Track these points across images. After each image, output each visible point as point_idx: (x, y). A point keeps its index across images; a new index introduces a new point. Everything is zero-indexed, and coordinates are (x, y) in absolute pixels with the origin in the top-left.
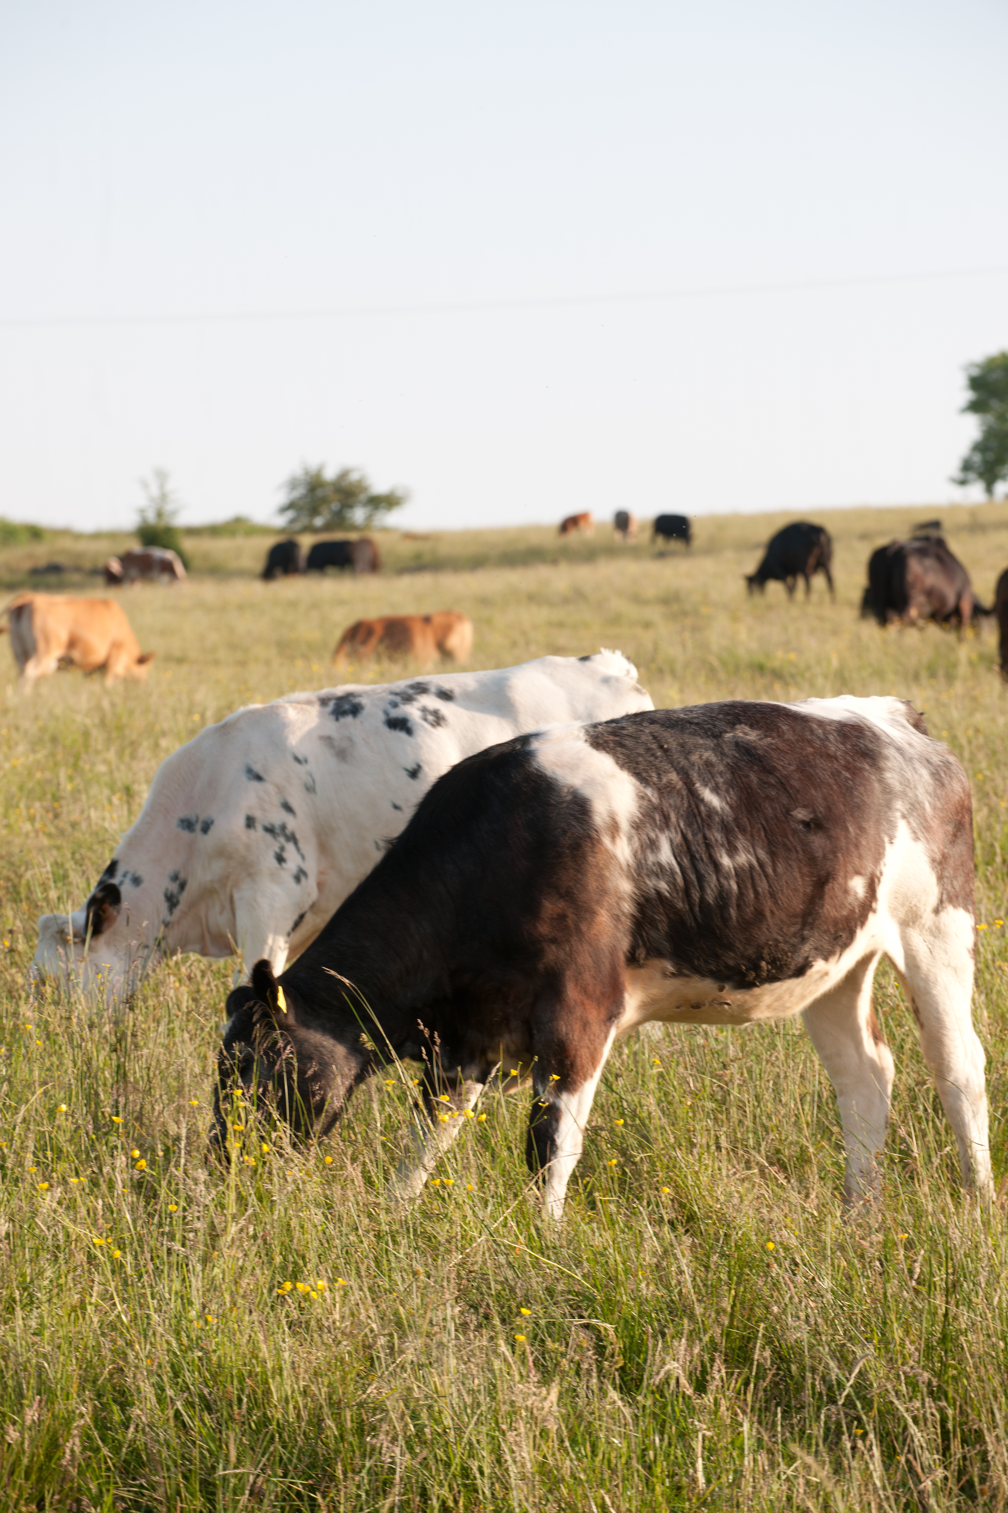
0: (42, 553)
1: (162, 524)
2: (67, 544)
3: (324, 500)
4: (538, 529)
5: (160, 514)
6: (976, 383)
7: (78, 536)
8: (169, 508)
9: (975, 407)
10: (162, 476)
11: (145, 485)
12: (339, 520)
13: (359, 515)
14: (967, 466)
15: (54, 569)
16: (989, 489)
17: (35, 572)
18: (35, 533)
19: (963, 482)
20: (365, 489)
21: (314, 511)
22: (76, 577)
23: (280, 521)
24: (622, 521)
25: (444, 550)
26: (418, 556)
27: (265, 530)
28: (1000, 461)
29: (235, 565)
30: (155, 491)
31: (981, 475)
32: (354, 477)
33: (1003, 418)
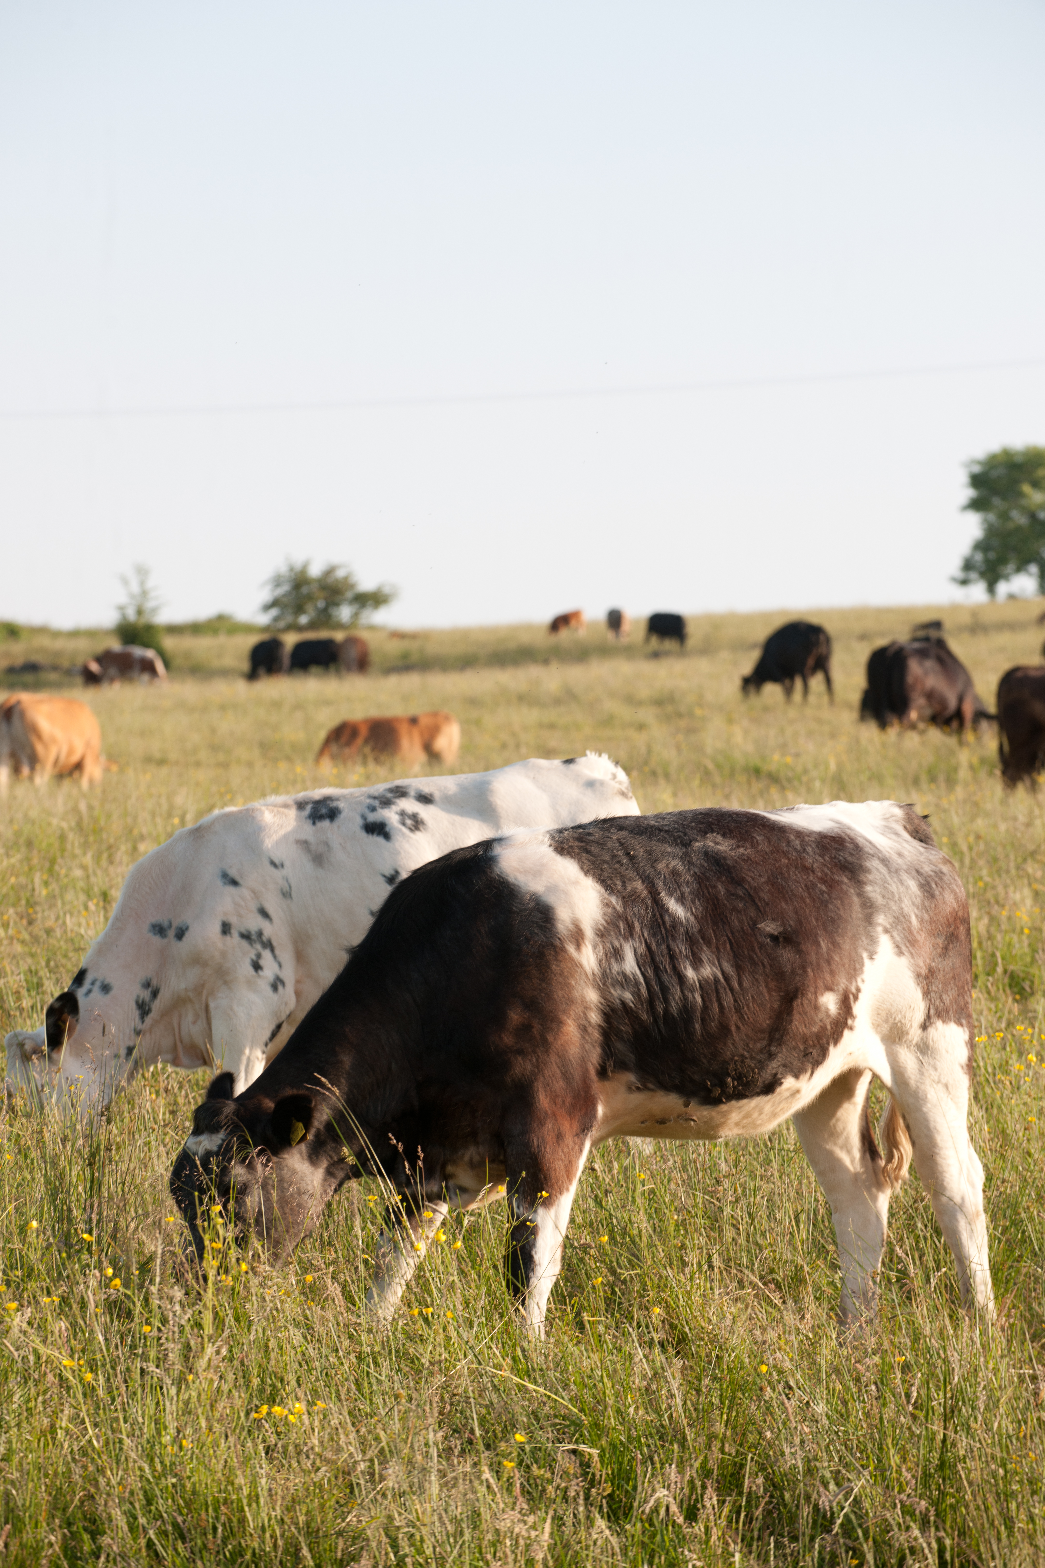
0: (19, 652)
1: (143, 621)
2: (45, 642)
3: (310, 598)
4: (529, 628)
5: (140, 612)
6: (977, 481)
7: (56, 634)
8: (149, 605)
9: (976, 505)
10: (142, 572)
11: (125, 581)
12: (325, 618)
13: (345, 613)
14: (968, 566)
15: (31, 668)
16: (991, 589)
17: (12, 671)
18: (12, 631)
19: (964, 582)
20: (352, 586)
21: (299, 609)
22: (53, 676)
23: (264, 619)
24: (616, 621)
25: (432, 649)
26: (405, 656)
27: (248, 629)
28: (1002, 560)
29: (216, 663)
30: (135, 588)
31: (983, 575)
32: (340, 574)
33: (1004, 516)
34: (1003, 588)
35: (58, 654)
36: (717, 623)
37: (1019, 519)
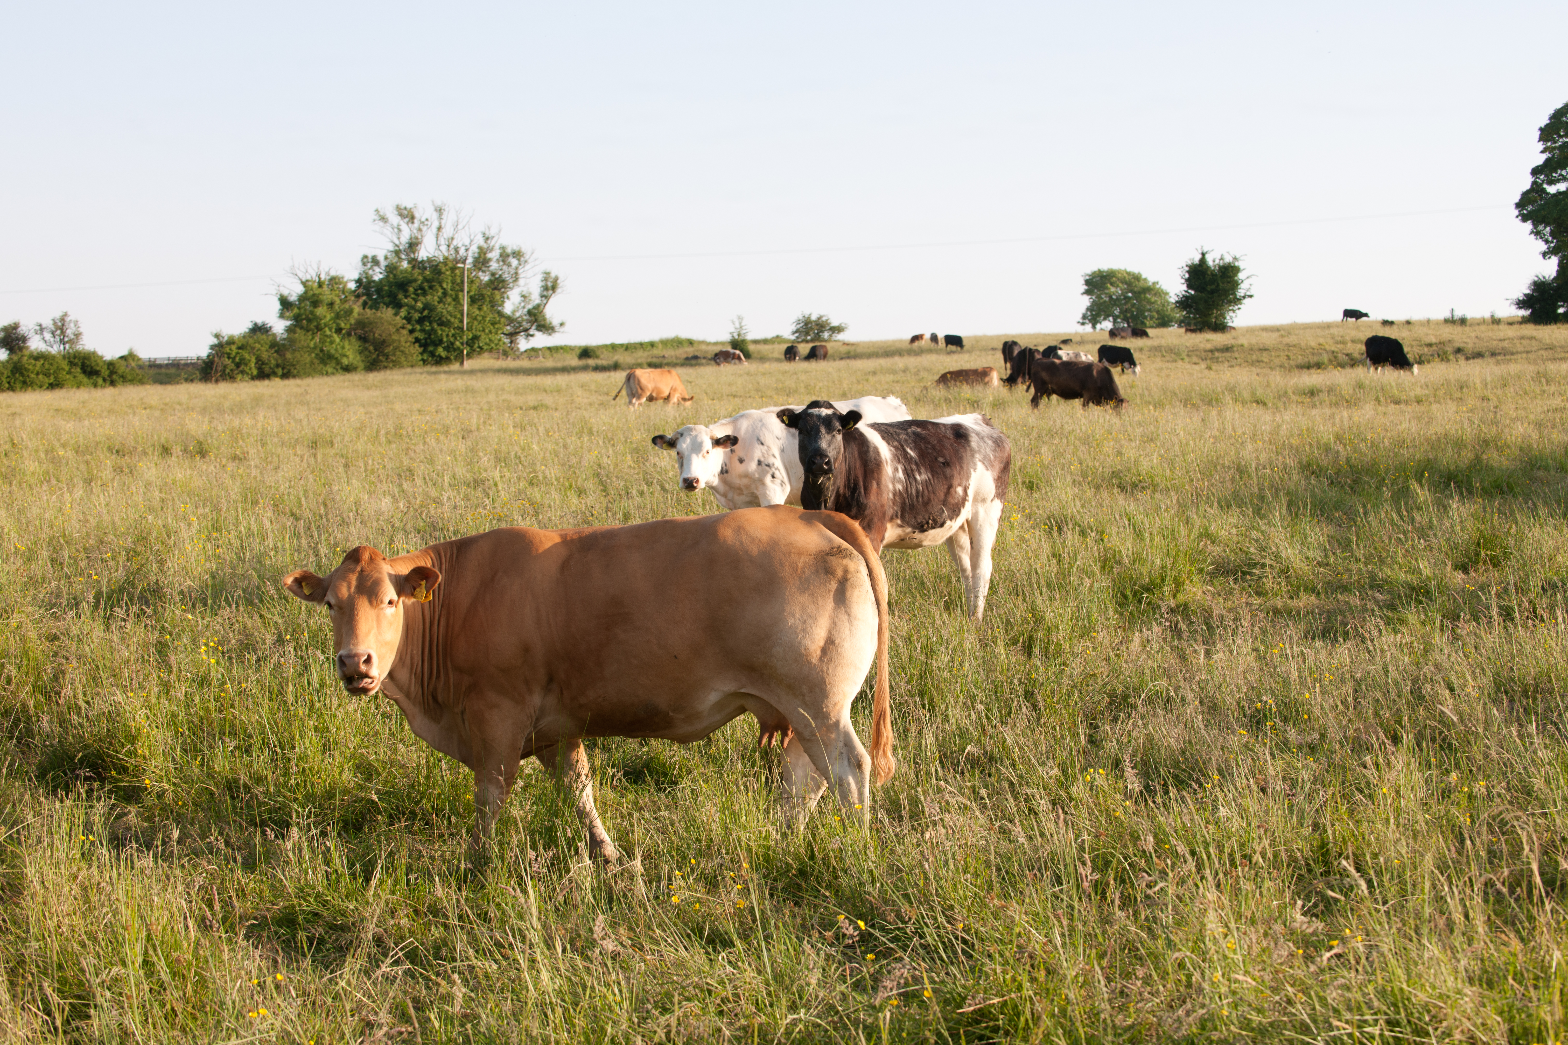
0: (690, 351)
1: (741, 338)
2: (704, 347)
3: (811, 329)
4: (901, 341)
5: (739, 335)
6: (1087, 282)
7: (709, 344)
8: (743, 332)
9: (1087, 292)
10: (740, 318)
11: (733, 323)
12: (817, 337)
13: (826, 335)
14: (1084, 317)
15: (696, 358)
16: (1094, 327)
17: (687, 359)
18: (691, 343)
19: (1083, 324)
20: (829, 324)
21: (807, 334)
22: (704, 361)
23: (793, 337)
24: (934, 338)
25: (859, 350)
26: (849, 353)
27: (785, 341)
28: (1098, 315)
29: (770, 356)
30: (738, 326)
31: (1090, 321)
32: (824, 319)
33: (1099, 297)
34: (1098, 326)
35: (706, 352)
36: (977, 339)
37: (1105, 298)
